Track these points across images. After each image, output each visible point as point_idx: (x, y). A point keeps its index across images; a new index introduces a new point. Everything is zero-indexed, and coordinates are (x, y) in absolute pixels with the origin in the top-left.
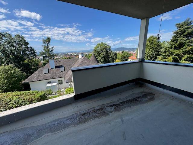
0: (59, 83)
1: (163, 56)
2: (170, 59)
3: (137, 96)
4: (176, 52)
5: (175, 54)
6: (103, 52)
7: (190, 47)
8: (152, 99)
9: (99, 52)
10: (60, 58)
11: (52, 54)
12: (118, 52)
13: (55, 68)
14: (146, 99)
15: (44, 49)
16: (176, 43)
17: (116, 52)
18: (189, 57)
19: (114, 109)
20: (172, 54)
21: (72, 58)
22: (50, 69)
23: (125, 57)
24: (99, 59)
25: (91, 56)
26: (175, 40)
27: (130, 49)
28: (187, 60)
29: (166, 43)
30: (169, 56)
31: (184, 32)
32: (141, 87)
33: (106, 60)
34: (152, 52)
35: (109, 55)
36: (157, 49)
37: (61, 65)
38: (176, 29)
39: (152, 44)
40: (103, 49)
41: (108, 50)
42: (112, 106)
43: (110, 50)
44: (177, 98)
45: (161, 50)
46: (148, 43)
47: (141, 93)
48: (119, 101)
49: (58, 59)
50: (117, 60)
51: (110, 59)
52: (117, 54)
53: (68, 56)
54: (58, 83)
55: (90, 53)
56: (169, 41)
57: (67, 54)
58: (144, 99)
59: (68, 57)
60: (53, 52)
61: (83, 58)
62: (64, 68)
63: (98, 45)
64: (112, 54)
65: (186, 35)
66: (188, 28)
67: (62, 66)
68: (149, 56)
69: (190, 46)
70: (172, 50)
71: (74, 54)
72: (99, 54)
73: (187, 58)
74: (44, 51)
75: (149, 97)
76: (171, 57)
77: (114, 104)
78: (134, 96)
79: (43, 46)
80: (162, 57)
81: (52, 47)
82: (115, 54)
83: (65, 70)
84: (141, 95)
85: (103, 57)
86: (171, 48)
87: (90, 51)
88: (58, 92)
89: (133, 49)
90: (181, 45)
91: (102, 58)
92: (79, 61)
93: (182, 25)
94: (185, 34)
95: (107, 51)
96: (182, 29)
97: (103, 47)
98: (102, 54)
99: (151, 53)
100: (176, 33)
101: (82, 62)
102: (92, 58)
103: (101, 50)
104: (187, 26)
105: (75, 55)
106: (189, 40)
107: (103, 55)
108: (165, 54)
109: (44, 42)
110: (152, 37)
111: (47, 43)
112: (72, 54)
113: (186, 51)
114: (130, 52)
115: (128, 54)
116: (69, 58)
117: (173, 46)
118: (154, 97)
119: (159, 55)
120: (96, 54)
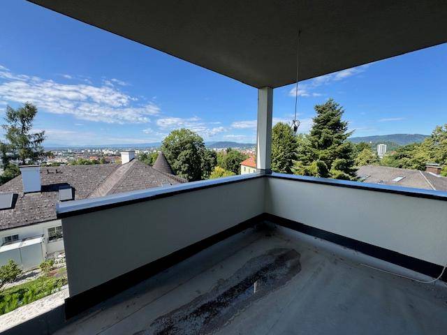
0: (51, 238)
1: (303, 160)
2: (313, 166)
3: (264, 263)
4: (321, 153)
5: (320, 157)
6: (185, 149)
7: (340, 147)
8: (296, 268)
9: (177, 148)
10: (65, 161)
11: (39, 150)
12: (218, 150)
13: (41, 192)
14: (284, 271)
15: (9, 137)
16: (319, 138)
17: (215, 149)
18: (342, 164)
19: (205, 323)
20: (315, 157)
21: (105, 162)
22: (21, 194)
23: (234, 162)
24: (176, 164)
25: (156, 158)
26: (316, 133)
27: (242, 145)
28: (339, 169)
29: (304, 137)
30: (312, 161)
31: (329, 121)
32: (270, 236)
33: (193, 169)
34: (283, 153)
35: (198, 158)
36: (290, 147)
37: (62, 181)
38: (316, 115)
39: (281, 136)
40: (186, 143)
41: (196, 145)
42: (197, 313)
43: (202, 145)
44: (343, 259)
45: (298, 149)
46: (275, 136)
47: (271, 253)
48: (217, 290)
49: (59, 164)
50: (217, 168)
51: (202, 165)
52: (218, 154)
53: (93, 156)
54: (47, 236)
55: (155, 151)
56: (309, 134)
57: (89, 151)
58: (280, 272)
59: (91, 160)
60: (42, 144)
61: (132, 163)
62: (74, 190)
63: (173, 132)
64: (206, 154)
65: (331, 125)
66: (333, 115)
67: (66, 186)
68: (279, 159)
69: (340, 144)
70: (315, 151)
71: (112, 152)
72: (176, 154)
73: (338, 165)
74: (8, 142)
75: (289, 264)
76: (315, 163)
77: (205, 302)
78: (257, 266)
79: (4, 126)
80: (301, 162)
81: (39, 131)
82: (214, 155)
83: (76, 196)
84: (271, 260)
85: (187, 161)
86: (314, 146)
87: (154, 145)
88: (43, 266)
89: (249, 146)
90: (327, 143)
91: (184, 162)
92: (122, 171)
93: (324, 109)
94: (329, 123)
95: (193, 147)
96: (324, 115)
97: (186, 138)
98: (184, 154)
99: (281, 154)
100: (317, 121)
101: (129, 172)
102: (157, 163)
103: (182, 145)
104: (330, 112)
105: (113, 155)
106: (336, 135)
107: (185, 156)
108: (305, 157)
109: (12, 116)
110: (281, 124)
111: (23, 122)
112: (105, 152)
113: (335, 152)
114: (243, 152)
115: (239, 154)
116: (96, 162)
117: (316, 143)
118: (300, 261)
119: (296, 159)
120: (169, 154)
